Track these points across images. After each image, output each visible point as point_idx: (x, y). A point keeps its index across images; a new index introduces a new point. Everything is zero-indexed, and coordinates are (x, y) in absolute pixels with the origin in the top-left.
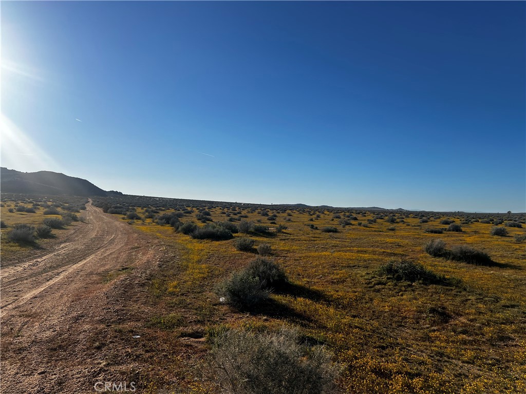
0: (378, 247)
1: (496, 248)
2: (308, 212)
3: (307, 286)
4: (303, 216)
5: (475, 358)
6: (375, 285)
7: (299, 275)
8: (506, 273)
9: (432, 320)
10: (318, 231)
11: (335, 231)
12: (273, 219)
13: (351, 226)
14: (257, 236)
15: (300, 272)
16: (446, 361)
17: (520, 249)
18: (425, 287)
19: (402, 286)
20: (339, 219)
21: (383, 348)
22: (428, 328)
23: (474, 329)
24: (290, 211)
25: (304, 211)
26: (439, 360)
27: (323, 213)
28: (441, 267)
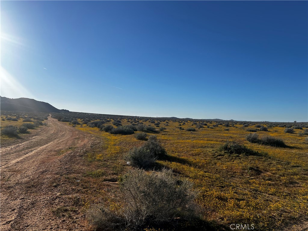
0: (219, 138)
1: (288, 139)
2: (178, 121)
3: (178, 157)
4: (175, 123)
5: (276, 192)
6: (217, 156)
7: (173, 151)
8: (294, 151)
9: (251, 174)
10: (184, 131)
11: (194, 130)
12: (157, 125)
13: (203, 128)
14: (148, 133)
15: (174, 150)
16: (259, 194)
17: (301, 140)
18: (247, 157)
19: (233, 156)
20: (196, 125)
21: (223, 187)
22: (248, 178)
23: (275, 178)
24: (167, 121)
25: (176, 121)
26: (255, 194)
27: (187, 122)
28: (256, 147)
